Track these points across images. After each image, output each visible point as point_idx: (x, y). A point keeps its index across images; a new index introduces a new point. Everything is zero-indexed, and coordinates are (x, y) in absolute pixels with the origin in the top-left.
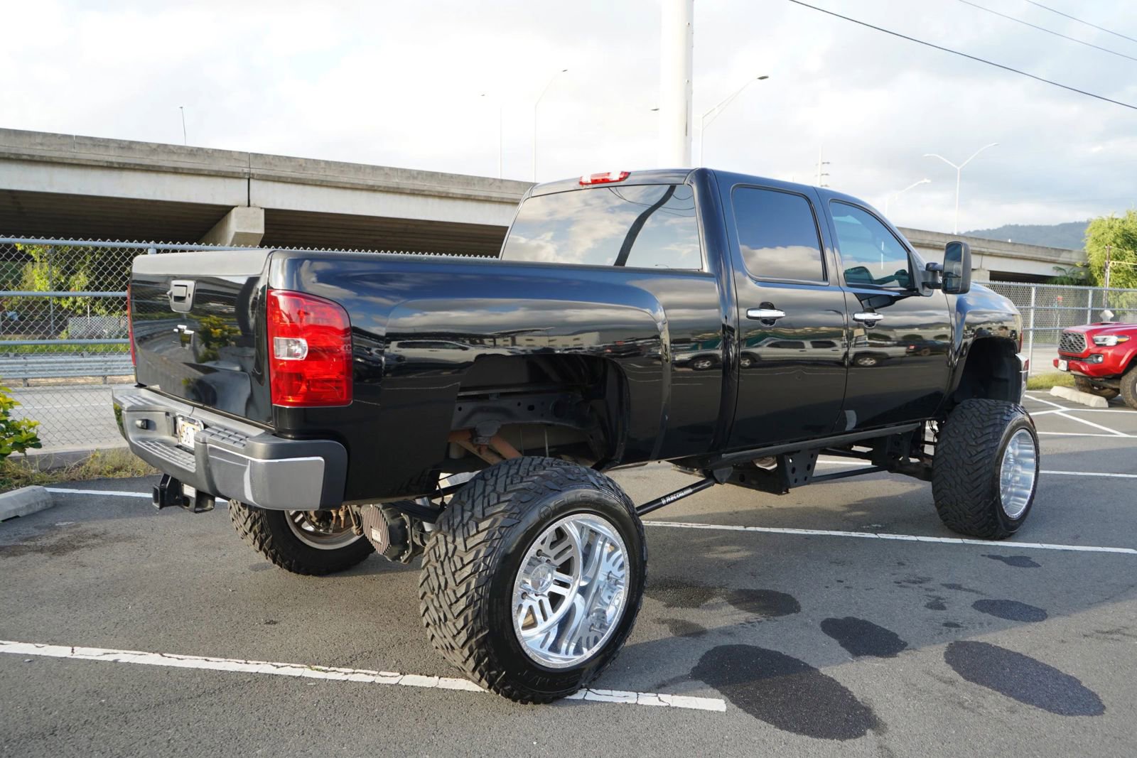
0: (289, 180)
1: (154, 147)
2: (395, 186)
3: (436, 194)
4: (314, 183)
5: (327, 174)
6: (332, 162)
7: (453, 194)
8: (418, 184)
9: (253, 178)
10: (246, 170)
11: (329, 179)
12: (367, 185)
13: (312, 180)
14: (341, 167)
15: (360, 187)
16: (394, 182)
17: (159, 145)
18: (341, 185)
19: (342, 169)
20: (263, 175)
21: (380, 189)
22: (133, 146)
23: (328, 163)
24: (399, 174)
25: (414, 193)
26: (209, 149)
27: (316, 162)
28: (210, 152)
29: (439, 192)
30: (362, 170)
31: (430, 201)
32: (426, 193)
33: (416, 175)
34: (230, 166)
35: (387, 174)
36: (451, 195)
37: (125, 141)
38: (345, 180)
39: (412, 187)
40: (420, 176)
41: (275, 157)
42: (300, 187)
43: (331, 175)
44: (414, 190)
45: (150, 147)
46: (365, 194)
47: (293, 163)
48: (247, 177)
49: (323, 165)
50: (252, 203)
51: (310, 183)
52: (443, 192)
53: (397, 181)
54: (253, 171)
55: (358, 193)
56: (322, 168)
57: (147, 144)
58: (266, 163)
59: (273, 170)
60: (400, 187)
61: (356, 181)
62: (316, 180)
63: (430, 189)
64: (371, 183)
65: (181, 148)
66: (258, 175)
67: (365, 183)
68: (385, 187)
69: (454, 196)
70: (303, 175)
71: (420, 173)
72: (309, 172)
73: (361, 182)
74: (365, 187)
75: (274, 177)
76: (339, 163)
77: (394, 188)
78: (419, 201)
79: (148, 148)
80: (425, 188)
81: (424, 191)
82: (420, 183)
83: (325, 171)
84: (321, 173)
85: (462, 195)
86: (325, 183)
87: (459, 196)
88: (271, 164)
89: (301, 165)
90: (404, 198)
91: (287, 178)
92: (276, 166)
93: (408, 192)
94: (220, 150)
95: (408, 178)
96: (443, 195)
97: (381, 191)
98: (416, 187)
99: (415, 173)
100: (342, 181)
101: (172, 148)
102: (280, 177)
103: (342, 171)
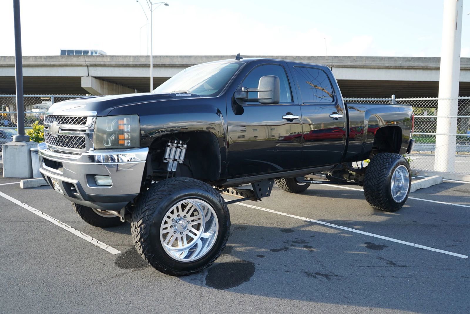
0: (349, 66)
1: (294, 57)
2: (399, 65)
3: (421, 68)
5: (366, 62)
6: (369, 57)
7: (430, 67)
8: (411, 64)
9: (334, 67)
10: (330, 64)
11: (367, 65)
12: (385, 66)
13: (359, 66)
14: (373, 59)
15: (382, 67)
16: (399, 63)
17: (297, 57)
18: (372, 67)
19: (374, 60)
20: (337, 65)
21: (392, 67)
22: (287, 58)
23: (367, 58)
24: (402, 59)
25: (409, 68)
26: (316, 56)
27: (362, 58)
28: (316, 57)
29: (422, 67)
30: (383, 59)
31: (418, 71)
32: (416, 68)
33: (410, 59)
34: (324, 62)
35: (395, 60)
36: (429, 68)
37: (284, 56)
38: (375, 64)
39: (408, 65)
40: (413, 60)
41: (343, 57)
42: (354, 70)
43: (368, 63)
44: (409, 67)
45: (293, 57)
47: (351, 59)
48: (331, 66)
49: (364, 59)
51: (358, 67)
52: (425, 67)
53: (400, 63)
54: (333, 64)
55: (381, 70)
56: (364, 60)
57: (292, 56)
58: (339, 60)
59: (342, 63)
60: (402, 65)
61: (380, 65)
62: (361, 66)
63: (417, 66)
64: (387, 65)
65: (305, 57)
66: (335, 65)
67: (384, 65)
68: (394, 66)
69: (431, 68)
70: (356, 64)
71: (413, 58)
72: (358, 62)
73: (382, 65)
75: (343, 66)
76: (372, 57)
77: (399, 66)
78: (413, 72)
79: (292, 58)
80: (415, 65)
81: (414, 67)
82: (412, 63)
83: (365, 61)
84: (363, 62)
85: (435, 67)
86: (365, 67)
87: (433, 68)
88: (341, 60)
89: (354, 60)
90: (404, 70)
91: (348, 66)
92: (343, 61)
93: (406, 68)
94: (320, 56)
95: (406, 61)
96: (425, 68)
97: (392, 68)
98: (410, 65)
99: (410, 58)
100: (373, 65)
101: (301, 57)
102: (345, 66)
103: (374, 61)
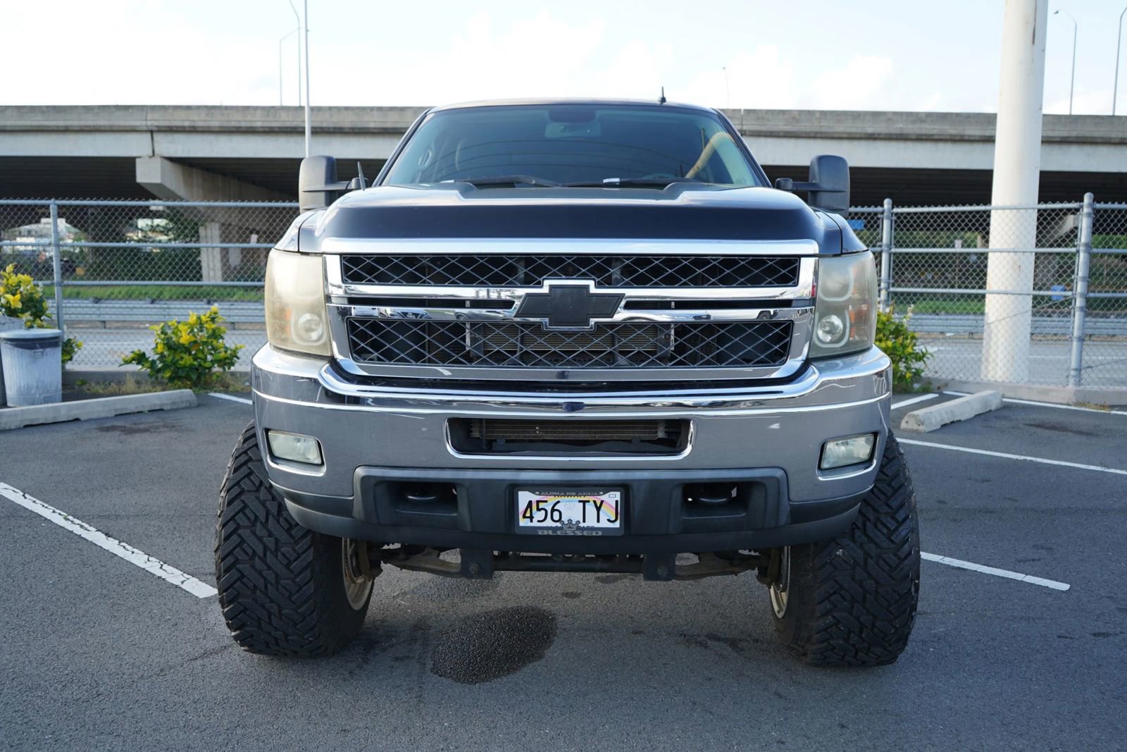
0: (781, 134)
2: (899, 132)
3: (948, 137)
4: (807, 135)
5: (822, 124)
6: (828, 111)
7: (969, 136)
8: (926, 128)
9: (745, 135)
11: (823, 130)
12: (865, 134)
13: (806, 133)
14: (838, 116)
15: (858, 136)
16: (897, 127)
18: (836, 135)
19: (839, 118)
20: (755, 131)
21: (881, 136)
23: (823, 113)
24: (904, 117)
25: (921, 138)
27: (810, 113)
29: (951, 135)
30: (861, 117)
31: (941, 146)
32: (936, 137)
33: (924, 118)
35: (890, 119)
36: (966, 138)
39: (919, 132)
40: (929, 119)
41: (767, 112)
43: (826, 126)
44: (921, 135)
46: (863, 144)
47: (786, 116)
49: (818, 115)
51: (804, 135)
53: (901, 125)
54: (745, 128)
55: (856, 143)
56: (817, 119)
58: (758, 118)
59: (766, 125)
60: (905, 132)
61: (854, 130)
62: (810, 133)
63: (940, 133)
64: (870, 130)
66: (750, 131)
67: (864, 132)
68: (886, 134)
69: (972, 138)
70: (796, 127)
71: (929, 116)
72: (803, 124)
73: (859, 131)
74: (863, 136)
75: (767, 132)
76: (836, 112)
77: (897, 134)
78: (929, 147)
80: (934, 132)
81: (933, 135)
82: (929, 127)
83: (820, 122)
84: (815, 125)
85: (981, 136)
86: (819, 135)
87: (977, 138)
88: (763, 118)
89: (794, 118)
90: (909, 145)
91: (779, 132)
92: (768, 120)
93: (914, 137)
95: (913, 122)
96: (957, 138)
97: (882, 139)
98: (924, 132)
99: (923, 115)
102: (771, 132)
103: (839, 121)
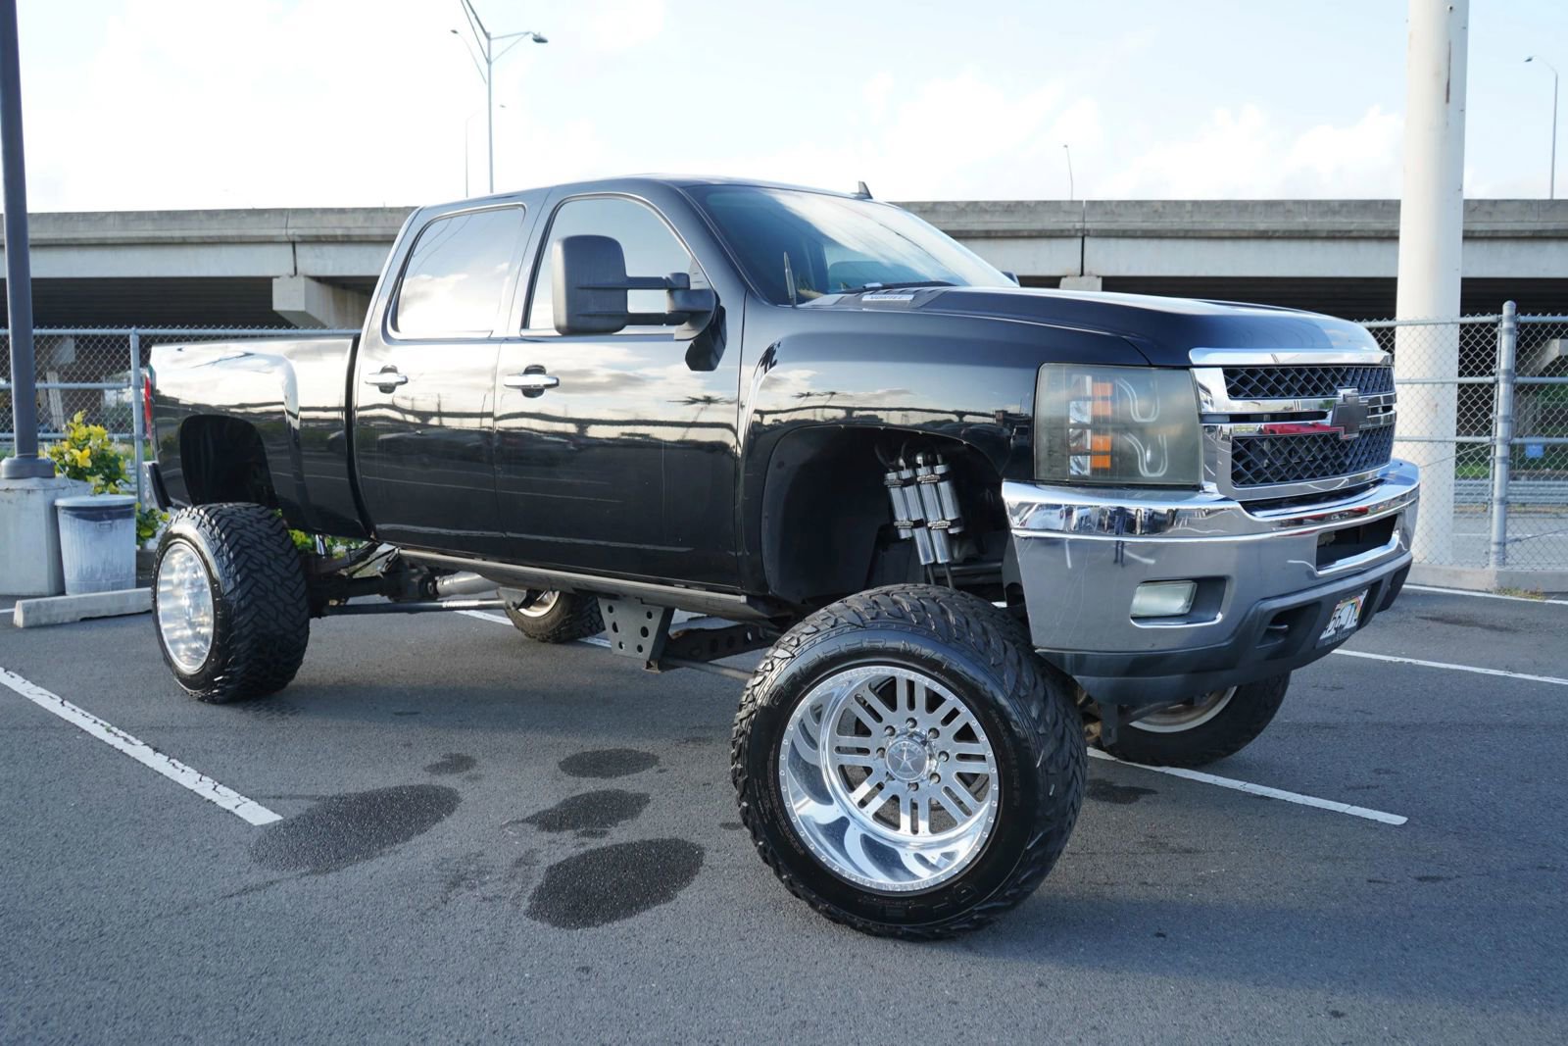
0: (1139, 234)
1: (963, 206)
2: (1302, 228)
3: (1372, 234)
4: (1174, 235)
5: (1194, 219)
6: (1203, 202)
8: (1341, 222)
9: (1088, 235)
10: (1078, 226)
11: (1197, 227)
12: (1255, 231)
13: (1173, 231)
14: (1216, 207)
15: (1245, 235)
16: (1299, 222)
17: (969, 204)
18: (1214, 234)
19: (1218, 210)
20: (1102, 230)
21: (1277, 235)
22: (938, 208)
23: (1197, 204)
24: (1310, 208)
25: (1334, 236)
26: (1031, 202)
27: (1179, 204)
28: (1032, 205)
29: (1376, 231)
30: (1250, 209)
31: (1363, 246)
32: (1354, 234)
33: (1337, 208)
34: (1058, 222)
35: (1289, 211)
37: (928, 203)
38: (1222, 226)
39: (1331, 227)
40: (1345, 209)
41: (1119, 203)
42: (1155, 243)
43: (1200, 222)
44: (1333, 231)
45: (957, 207)
46: (1254, 245)
47: (1145, 210)
48: (1080, 234)
49: (1189, 207)
50: (1086, 270)
51: (1169, 235)
52: (1384, 231)
53: (1305, 219)
54: (1088, 226)
55: (1243, 244)
56: (1188, 212)
58: (1106, 213)
59: (1116, 221)
60: (1311, 228)
61: (1240, 227)
62: (1179, 230)
63: (1360, 228)
64: (1262, 226)
65: (995, 204)
66: (1096, 230)
67: (1253, 228)
68: (1285, 232)
70: (1159, 224)
71: (1345, 205)
72: (1168, 220)
73: (1247, 227)
74: (1252, 234)
75: (1118, 231)
76: (1214, 202)
77: (1300, 231)
78: (1345, 248)
79: (955, 209)
80: (1352, 227)
81: (1350, 231)
82: (1345, 220)
83: (1192, 217)
84: (1185, 220)
86: (1191, 234)
88: (1113, 213)
89: (1156, 211)
90: (1318, 245)
91: (1135, 231)
92: (1120, 215)
93: (1324, 235)
94: (1045, 202)
95: (1324, 214)
97: (1279, 238)
98: (1337, 227)
99: (1337, 204)
100: (1216, 227)
101: (984, 205)
102: (1125, 231)
103: (1218, 214)
